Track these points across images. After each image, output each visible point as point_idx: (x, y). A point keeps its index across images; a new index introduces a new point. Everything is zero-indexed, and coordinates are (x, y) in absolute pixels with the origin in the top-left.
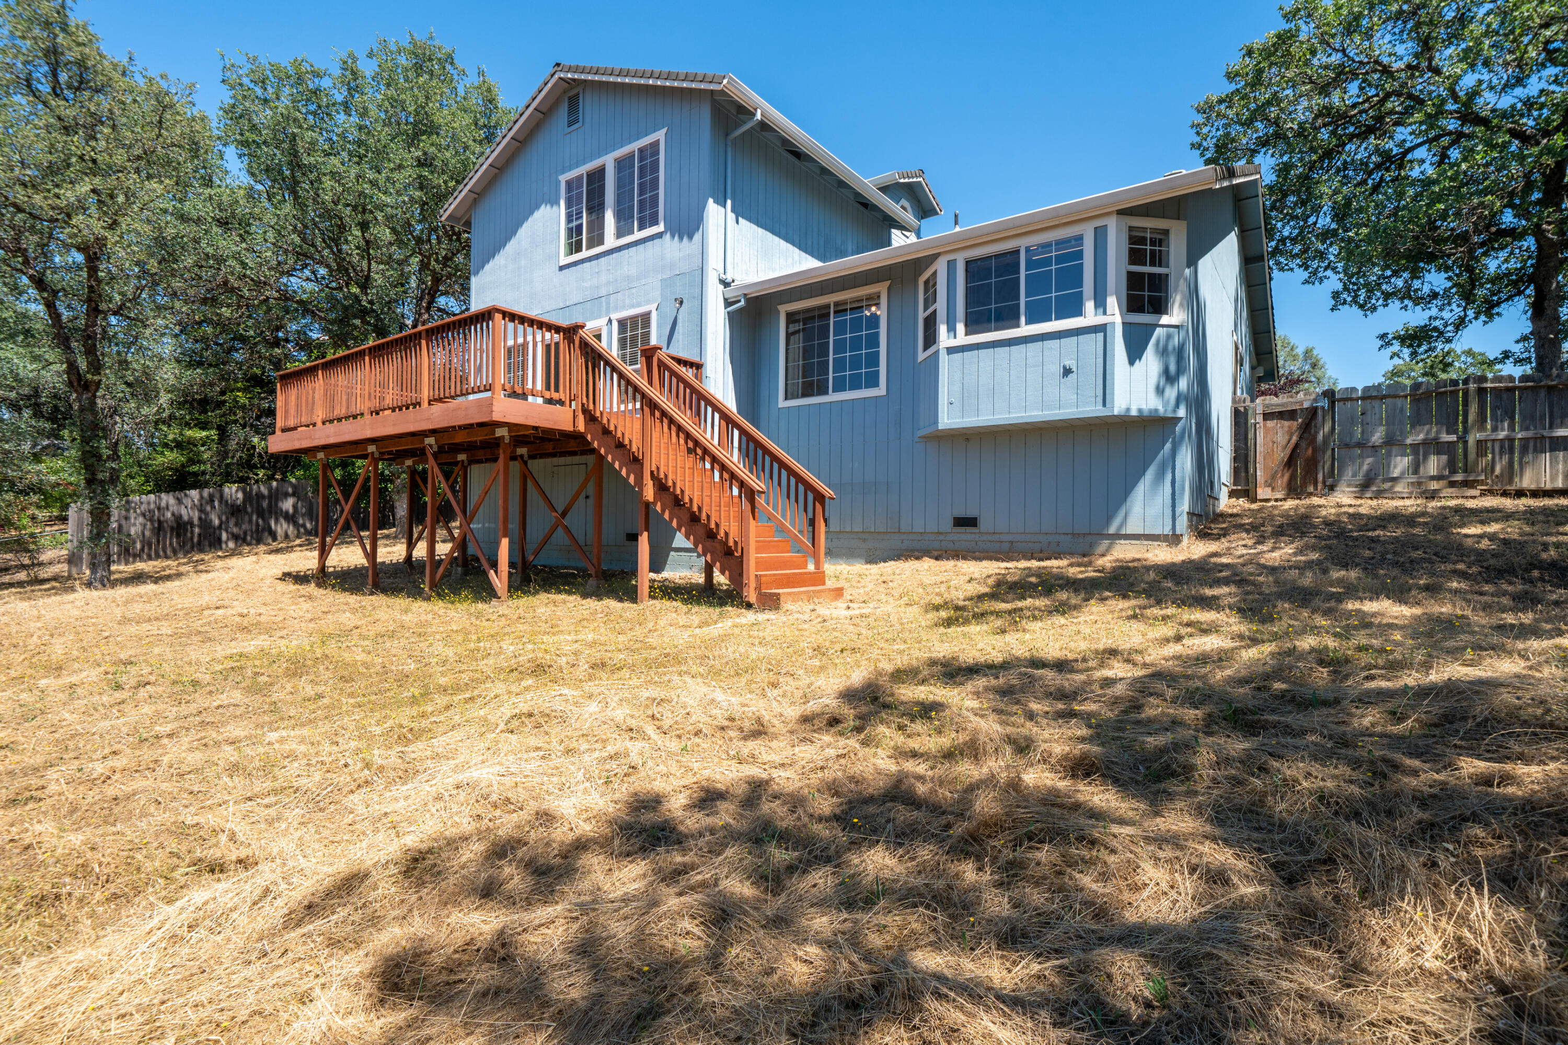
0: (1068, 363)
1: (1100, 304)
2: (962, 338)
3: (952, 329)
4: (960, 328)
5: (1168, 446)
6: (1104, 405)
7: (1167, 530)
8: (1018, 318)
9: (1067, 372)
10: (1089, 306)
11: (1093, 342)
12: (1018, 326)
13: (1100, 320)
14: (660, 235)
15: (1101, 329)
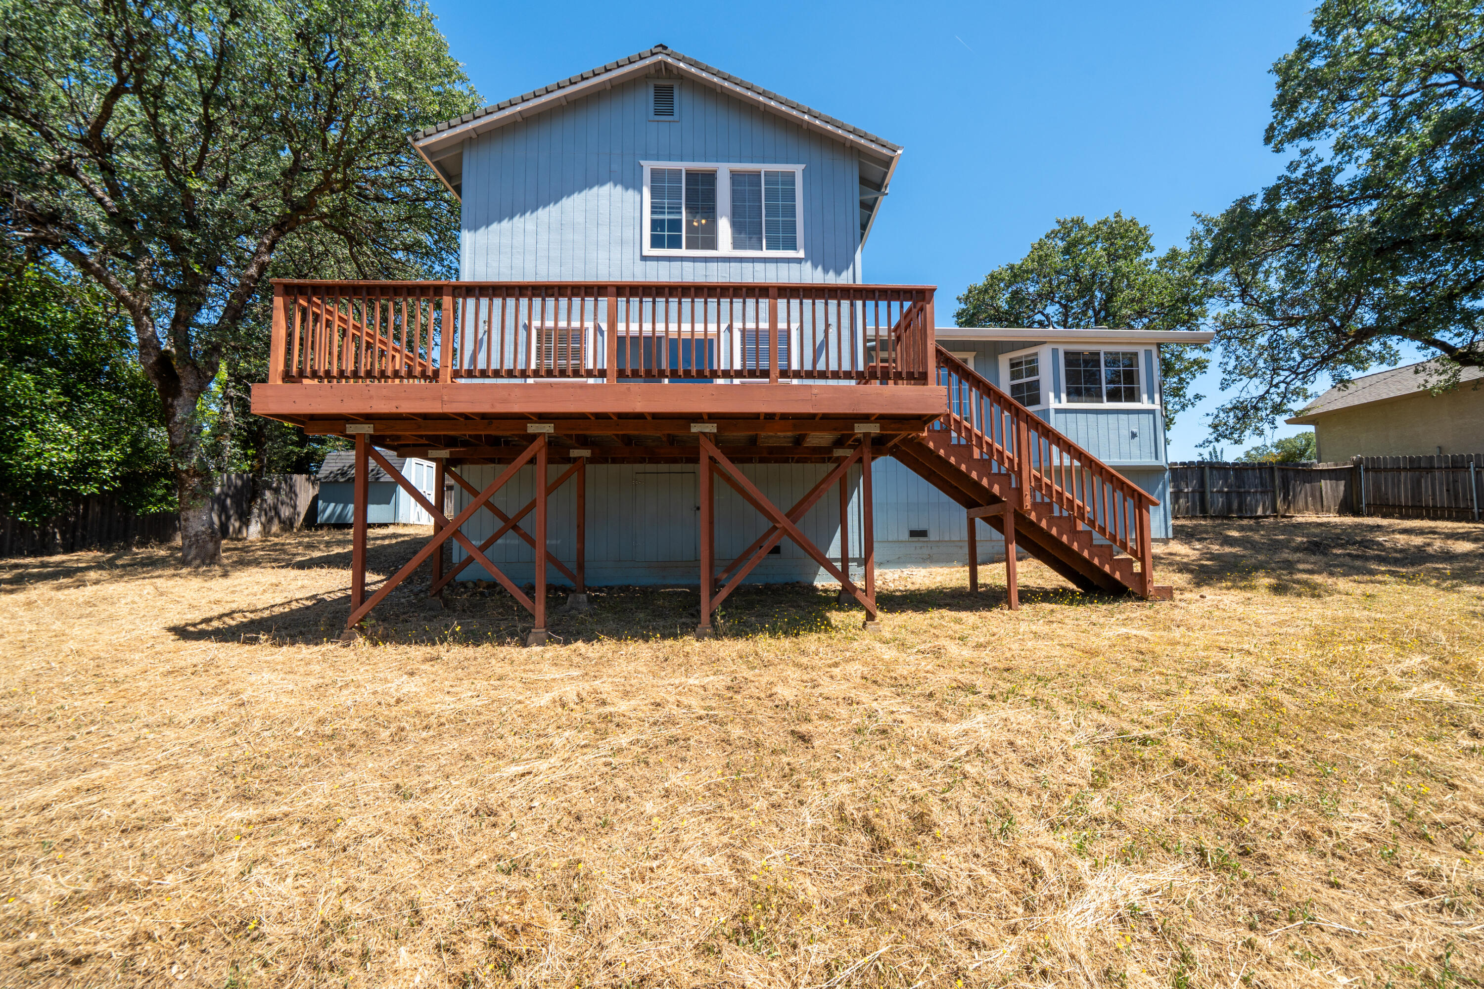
0: (1135, 430)
1: (1151, 398)
2: (1065, 404)
3: (1058, 397)
4: (1064, 396)
5: (1160, 486)
6: (1157, 458)
7: (1163, 536)
8: (1101, 396)
9: (1134, 435)
10: (1145, 397)
11: (1147, 419)
12: (1102, 402)
13: (1150, 406)
14: (799, 261)
15: (1152, 412)
